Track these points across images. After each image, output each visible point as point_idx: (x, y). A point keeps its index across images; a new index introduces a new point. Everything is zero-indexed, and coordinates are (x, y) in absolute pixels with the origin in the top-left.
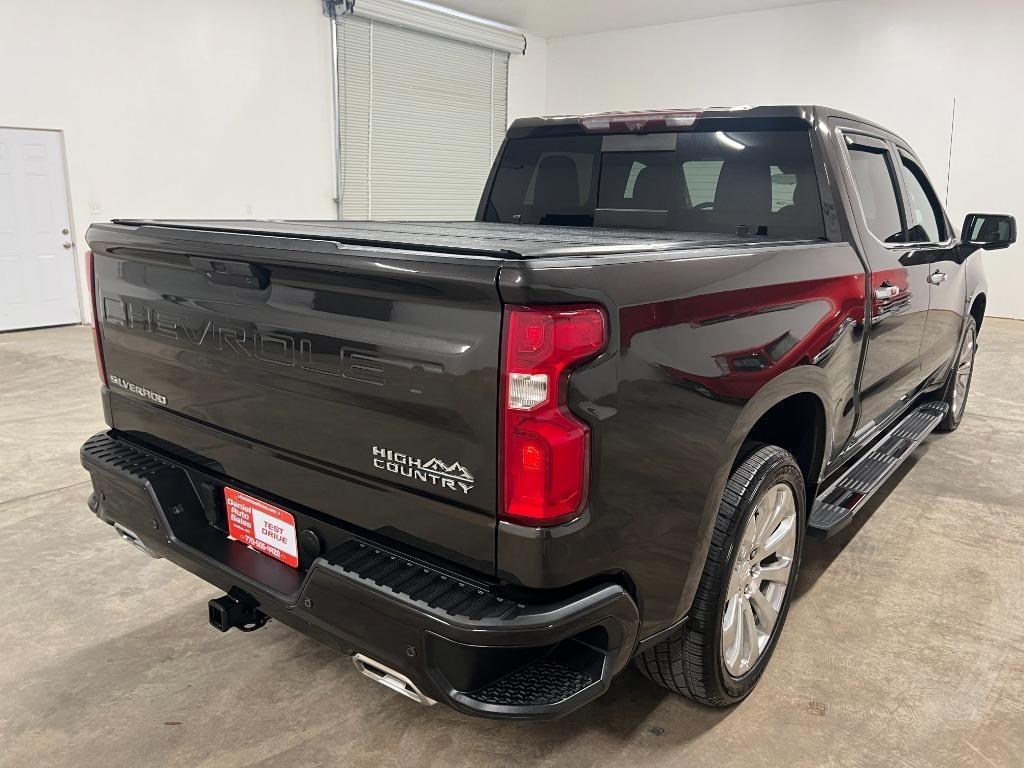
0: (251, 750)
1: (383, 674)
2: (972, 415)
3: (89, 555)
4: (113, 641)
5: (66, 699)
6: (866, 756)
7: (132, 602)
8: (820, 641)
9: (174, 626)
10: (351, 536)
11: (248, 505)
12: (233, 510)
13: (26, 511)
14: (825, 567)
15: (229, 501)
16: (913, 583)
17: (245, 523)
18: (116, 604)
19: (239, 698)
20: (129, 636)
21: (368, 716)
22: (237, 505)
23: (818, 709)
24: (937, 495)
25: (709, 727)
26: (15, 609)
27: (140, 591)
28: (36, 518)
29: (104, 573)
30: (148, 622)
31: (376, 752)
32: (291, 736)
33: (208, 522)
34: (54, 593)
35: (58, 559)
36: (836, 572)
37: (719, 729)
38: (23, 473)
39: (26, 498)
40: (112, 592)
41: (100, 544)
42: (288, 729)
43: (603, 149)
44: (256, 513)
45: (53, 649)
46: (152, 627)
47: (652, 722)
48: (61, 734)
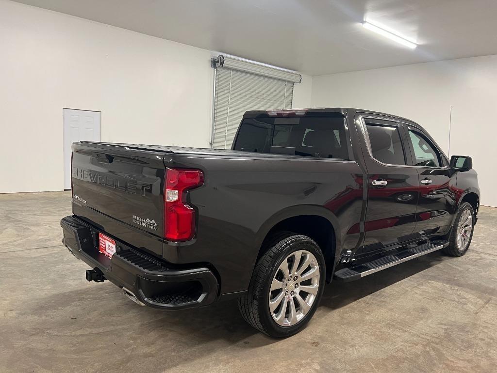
0: (97, 329)
1: (131, 295)
2: (474, 251)
3: (68, 266)
4: (65, 293)
5: (42, 308)
6: (324, 361)
7: (77, 282)
8: (334, 324)
9: (88, 291)
10: (129, 248)
11: (105, 239)
12: (101, 241)
13: (53, 251)
14: (355, 300)
15: (100, 238)
16: (391, 310)
17: (103, 245)
18: (71, 282)
19: (100, 314)
20: (71, 292)
21: (142, 325)
22: (102, 239)
23: (316, 344)
24: (430, 280)
25: (268, 344)
26: (36, 280)
27: (81, 279)
28: (55, 253)
29: (71, 272)
30: (79, 289)
31: (140, 335)
32: (112, 327)
33: (93, 245)
34: (52, 277)
35: (57, 267)
36: (360, 302)
37: (270, 346)
38: (57, 239)
39: (54, 247)
40: (71, 278)
41: (73, 264)
42: (112, 325)
43: (275, 123)
44: (107, 242)
45: (44, 293)
46: (80, 290)
47: (246, 340)
48: (36, 317)
